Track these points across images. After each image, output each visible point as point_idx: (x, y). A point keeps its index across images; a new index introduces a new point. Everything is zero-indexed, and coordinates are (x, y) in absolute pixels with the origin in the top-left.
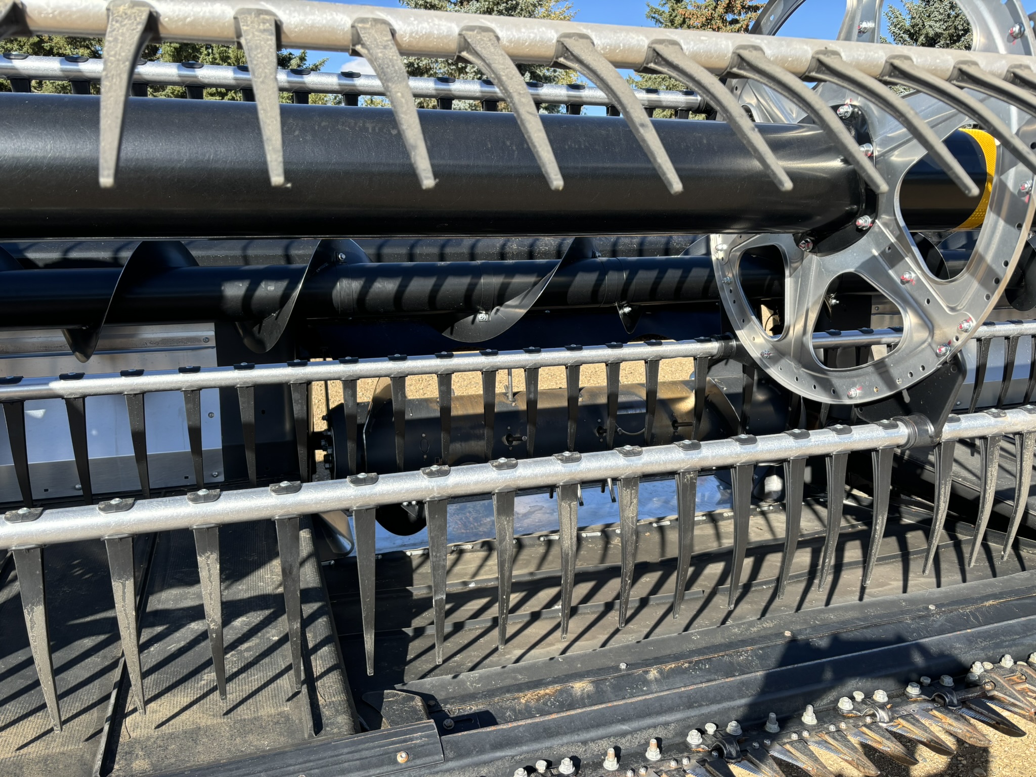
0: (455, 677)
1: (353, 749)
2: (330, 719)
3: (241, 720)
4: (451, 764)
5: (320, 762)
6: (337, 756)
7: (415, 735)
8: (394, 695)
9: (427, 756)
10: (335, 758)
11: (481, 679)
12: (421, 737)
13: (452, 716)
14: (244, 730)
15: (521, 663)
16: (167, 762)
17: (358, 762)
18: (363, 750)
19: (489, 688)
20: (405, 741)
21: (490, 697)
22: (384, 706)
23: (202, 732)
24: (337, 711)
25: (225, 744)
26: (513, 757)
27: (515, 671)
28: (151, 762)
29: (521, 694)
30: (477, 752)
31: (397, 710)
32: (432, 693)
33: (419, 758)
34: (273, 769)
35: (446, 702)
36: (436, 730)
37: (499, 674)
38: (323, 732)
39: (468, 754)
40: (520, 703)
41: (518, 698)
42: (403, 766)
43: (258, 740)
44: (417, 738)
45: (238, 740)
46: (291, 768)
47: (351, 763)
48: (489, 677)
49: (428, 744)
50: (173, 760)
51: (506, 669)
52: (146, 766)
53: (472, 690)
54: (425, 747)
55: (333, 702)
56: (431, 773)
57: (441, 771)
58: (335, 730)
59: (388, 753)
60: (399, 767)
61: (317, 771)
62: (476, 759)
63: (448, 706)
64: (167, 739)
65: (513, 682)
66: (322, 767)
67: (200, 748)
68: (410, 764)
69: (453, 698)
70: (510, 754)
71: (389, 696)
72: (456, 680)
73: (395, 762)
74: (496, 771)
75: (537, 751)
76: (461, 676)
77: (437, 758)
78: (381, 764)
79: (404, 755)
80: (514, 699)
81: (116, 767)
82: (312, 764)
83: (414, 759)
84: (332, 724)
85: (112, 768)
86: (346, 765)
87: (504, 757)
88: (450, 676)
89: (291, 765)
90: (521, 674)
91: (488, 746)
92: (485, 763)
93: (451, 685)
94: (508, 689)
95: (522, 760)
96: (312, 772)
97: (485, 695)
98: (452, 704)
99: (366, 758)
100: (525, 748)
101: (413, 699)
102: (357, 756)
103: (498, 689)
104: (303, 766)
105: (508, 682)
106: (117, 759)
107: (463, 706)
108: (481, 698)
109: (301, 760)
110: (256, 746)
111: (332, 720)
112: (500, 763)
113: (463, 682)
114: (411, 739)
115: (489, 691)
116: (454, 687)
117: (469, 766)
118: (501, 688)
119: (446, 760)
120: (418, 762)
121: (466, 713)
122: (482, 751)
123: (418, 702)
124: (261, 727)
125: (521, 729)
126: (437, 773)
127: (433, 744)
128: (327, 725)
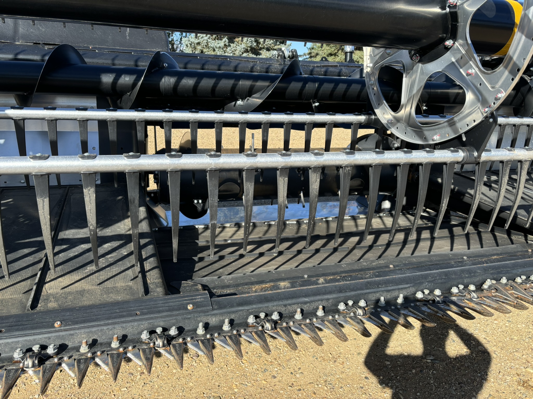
0: (219, 277)
1: (165, 302)
2: (153, 289)
3: (107, 287)
4: (215, 312)
5: (148, 306)
6: (156, 304)
7: (197, 297)
8: (187, 284)
9: (203, 307)
10: (155, 305)
11: (232, 279)
12: (201, 298)
13: (217, 295)
14: (108, 292)
15: (254, 273)
16: (66, 304)
17: (167, 308)
18: (170, 302)
19: (237, 283)
20: (192, 299)
21: (237, 287)
22: (181, 287)
23: (86, 292)
24: (157, 286)
25: (98, 297)
26: (248, 310)
27: (250, 276)
28: (58, 304)
29: (253, 286)
30: (230, 307)
31: (188, 289)
32: (207, 284)
33: (199, 307)
34: (123, 308)
35: (214, 288)
36: (209, 295)
37: (242, 277)
38: (149, 294)
39: (225, 307)
40: (252, 290)
41: (252, 288)
42: (191, 311)
43: (115, 296)
44: (198, 299)
45: (105, 296)
46: (132, 308)
47: (163, 308)
48: (236, 278)
49: (204, 302)
50: (70, 303)
51: (245, 275)
52: (55, 306)
53: (227, 284)
54: (202, 303)
55: (155, 282)
56: (205, 315)
57: (210, 315)
58: (156, 294)
59: (183, 305)
60: (189, 311)
61: (145, 310)
62: (229, 310)
63: (215, 290)
64: (67, 294)
65: (249, 281)
66: (148, 309)
67: (85, 299)
68: (194, 310)
69: (218, 287)
70: (247, 308)
71: (184, 283)
72: (219, 279)
73: (187, 309)
74: (239, 316)
75: (261, 308)
76: (222, 277)
77: (208, 308)
78: (179, 309)
79: (191, 306)
80: (249, 288)
81: (39, 305)
82: (143, 307)
83: (196, 308)
84: (154, 291)
85: (37, 306)
86: (161, 308)
87: (243, 310)
88: (216, 277)
89: (132, 307)
90: (253, 277)
91: (235, 304)
92: (233, 312)
93: (217, 281)
94: (246, 284)
95: (252, 312)
96: (143, 311)
97: (234, 286)
98: (217, 289)
99: (172, 306)
100: (254, 306)
101: (197, 285)
102: (167, 305)
103: (241, 284)
104: (139, 308)
105: (247, 281)
106: (40, 302)
107: (223, 291)
108: (232, 287)
109: (137, 305)
110: (114, 299)
111: (154, 290)
112: (241, 313)
113: (223, 280)
114: (196, 299)
115: (236, 284)
116: (218, 282)
117: (225, 313)
118: (243, 283)
119: (213, 309)
120: (199, 309)
121: (224, 294)
122: (232, 306)
123: (200, 287)
124: (117, 291)
125: (253, 297)
126: (208, 315)
127: (207, 301)
128: (152, 292)
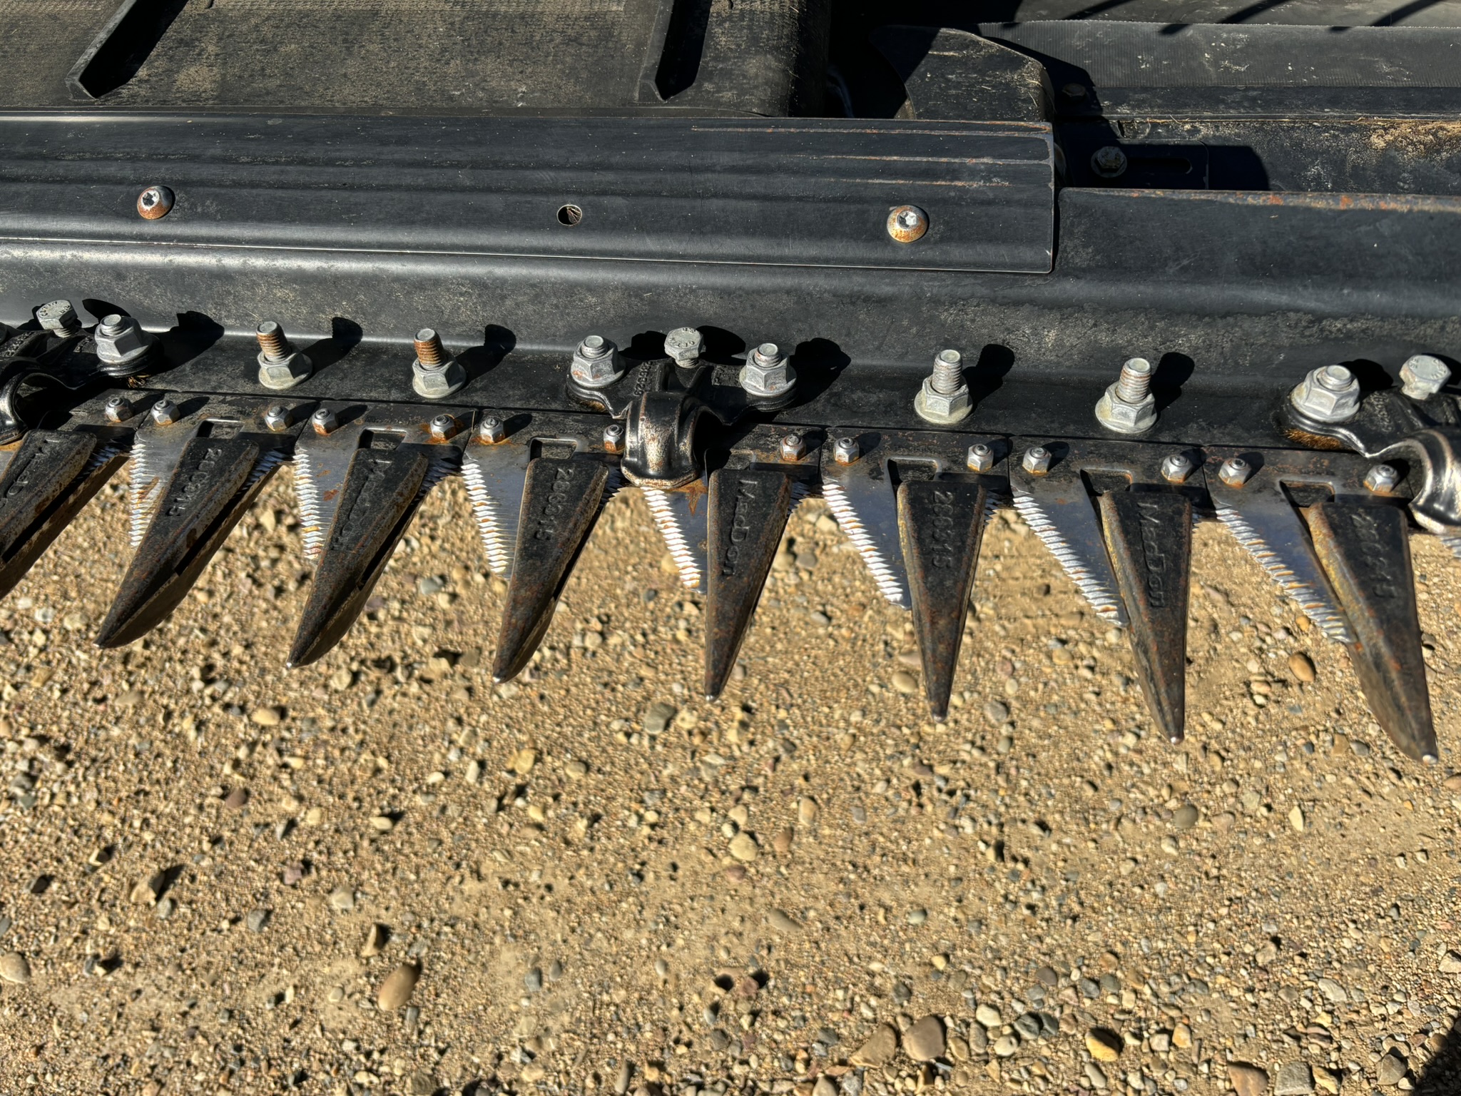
0: (1170, 30)
1: (751, 159)
2: (726, 59)
4: (1071, 288)
5: (638, 177)
6: (692, 170)
7: (970, 161)
9: (992, 239)
10: (686, 177)
11: (1252, 47)
12: (990, 172)
13: (1125, 141)
17: (754, 205)
18: (781, 169)
19: (1272, 80)
20: (929, 173)
24: (754, 40)
26: (1318, 318)
28: (224, 76)
29: (1379, 121)
30: (1184, 269)
32: (1086, 64)
33: (963, 239)
34: (496, 165)
35: (1120, 96)
36: (1050, 162)
37: (1316, 48)
38: (690, 92)
39: (1148, 268)
40: (1367, 146)
41: (1366, 131)
42: (902, 255)
43: (504, 75)
44: (973, 173)
46: (546, 176)
47: (732, 204)
48: (1278, 49)
49: (1009, 203)
51: (1342, 36)
52: (208, 86)
53: (1212, 76)
54: (993, 210)
55: (752, 12)
56: (993, 301)
57: (1032, 302)
58: (727, 95)
59: (861, 200)
60: (887, 254)
61: (619, 201)
62: (1171, 292)
63: (1124, 110)
65: (1358, 79)
66: (638, 194)
68: (928, 253)
69: (1145, 89)
70: (1312, 304)
71: (948, 43)
72: (1169, 39)
73: (880, 235)
74: (1236, 348)
75: (1423, 319)
76: (1189, 32)
77: (1027, 254)
78: (829, 231)
79: (912, 218)
80: (1347, 130)
81: (142, 72)
82: (610, 177)
83: (944, 240)
84: (727, 74)
85: (132, 74)
86: (715, 204)
87: (1284, 311)
88: (1152, 27)
89: (548, 166)
90: (1390, 60)
91: (1231, 258)
92: (1202, 314)
93: (1149, 50)
94: (1336, 96)
95: (1349, 336)
96: (606, 201)
97: (1254, 100)
98: (1139, 105)
99: (786, 199)
100: (1378, 298)
101: (1016, 64)
102: (756, 184)
103: (1300, 90)
104: (585, 176)
105: (1340, 75)
106: (153, 53)
107: (1171, 120)
108: (1238, 105)
110: (493, 91)
111: (729, 65)
112: (1260, 325)
113: (1192, 49)
114: (953, 173)
115: (1267, 89)
116: (1158, 60)
117: (1138, 308)
118: (1312, 89)
119: (1058, 269)
120: (957, 253)
121: (1176, 141)
122: (1204, 271)
123: (1031, 78)
126: (1017, 303)
127: (1026, 204)
128: (710, 76)
